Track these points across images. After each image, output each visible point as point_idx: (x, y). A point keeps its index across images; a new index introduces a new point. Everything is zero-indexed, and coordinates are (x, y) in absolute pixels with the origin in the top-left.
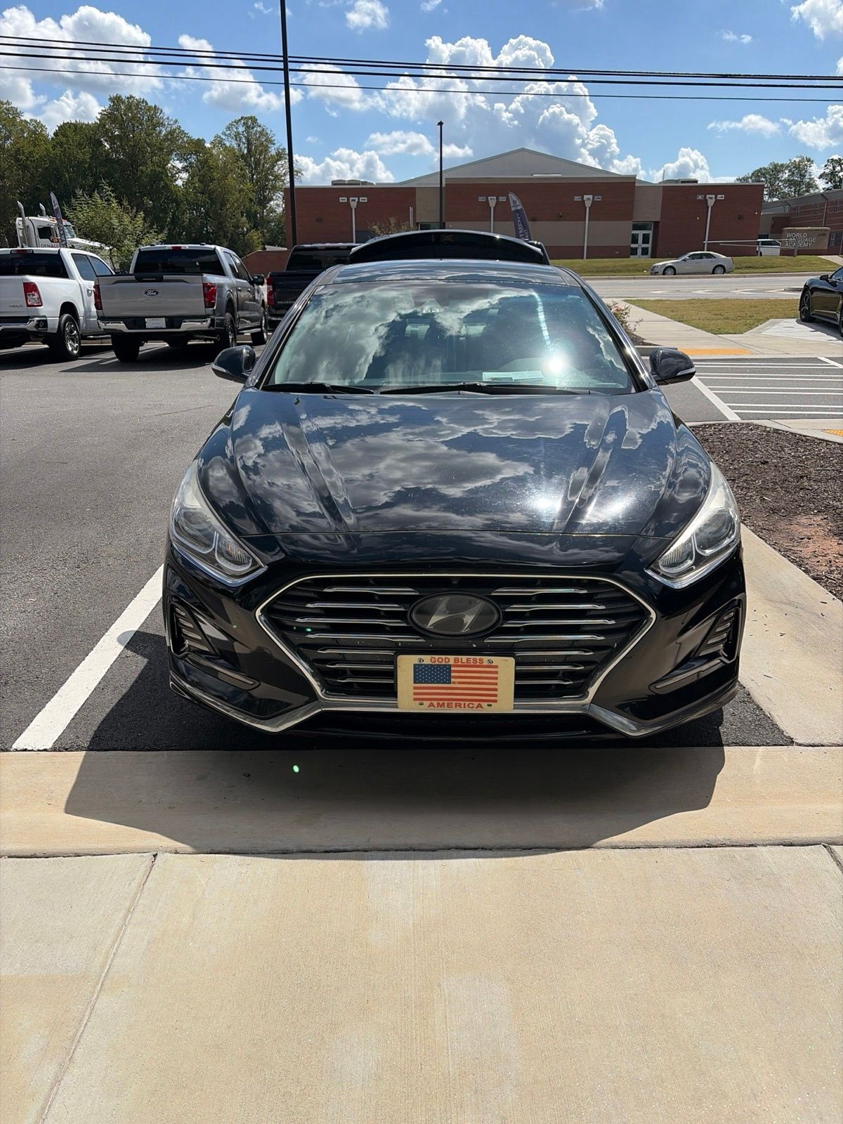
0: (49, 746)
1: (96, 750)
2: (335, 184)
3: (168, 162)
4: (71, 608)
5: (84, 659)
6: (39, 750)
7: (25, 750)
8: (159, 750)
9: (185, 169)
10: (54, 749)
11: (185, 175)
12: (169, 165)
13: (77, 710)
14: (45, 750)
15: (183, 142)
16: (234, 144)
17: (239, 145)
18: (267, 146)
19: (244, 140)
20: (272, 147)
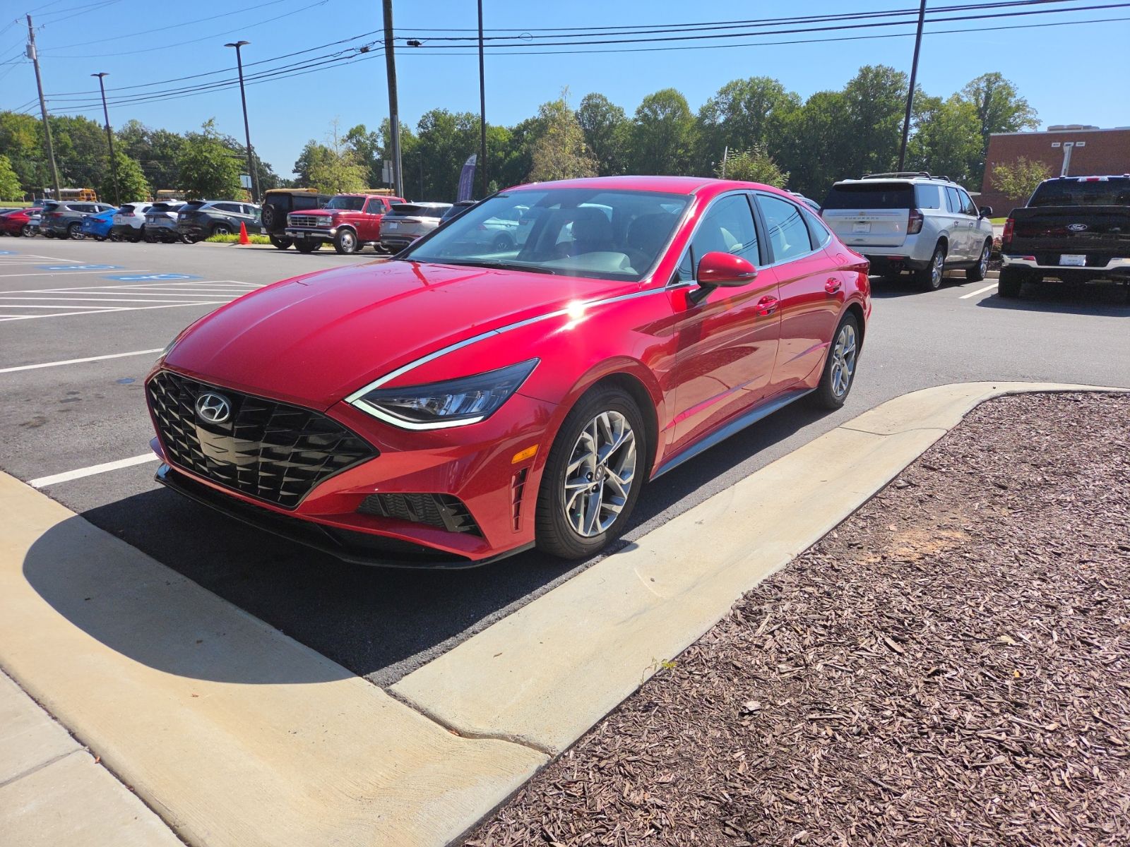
9: (917, 125)
11: (914, 131)
15: (921, 102)
16: (973, 101)
17: (977, 100)
18: (1007, 99)
19: (983, 95)
20: (1013, 100)
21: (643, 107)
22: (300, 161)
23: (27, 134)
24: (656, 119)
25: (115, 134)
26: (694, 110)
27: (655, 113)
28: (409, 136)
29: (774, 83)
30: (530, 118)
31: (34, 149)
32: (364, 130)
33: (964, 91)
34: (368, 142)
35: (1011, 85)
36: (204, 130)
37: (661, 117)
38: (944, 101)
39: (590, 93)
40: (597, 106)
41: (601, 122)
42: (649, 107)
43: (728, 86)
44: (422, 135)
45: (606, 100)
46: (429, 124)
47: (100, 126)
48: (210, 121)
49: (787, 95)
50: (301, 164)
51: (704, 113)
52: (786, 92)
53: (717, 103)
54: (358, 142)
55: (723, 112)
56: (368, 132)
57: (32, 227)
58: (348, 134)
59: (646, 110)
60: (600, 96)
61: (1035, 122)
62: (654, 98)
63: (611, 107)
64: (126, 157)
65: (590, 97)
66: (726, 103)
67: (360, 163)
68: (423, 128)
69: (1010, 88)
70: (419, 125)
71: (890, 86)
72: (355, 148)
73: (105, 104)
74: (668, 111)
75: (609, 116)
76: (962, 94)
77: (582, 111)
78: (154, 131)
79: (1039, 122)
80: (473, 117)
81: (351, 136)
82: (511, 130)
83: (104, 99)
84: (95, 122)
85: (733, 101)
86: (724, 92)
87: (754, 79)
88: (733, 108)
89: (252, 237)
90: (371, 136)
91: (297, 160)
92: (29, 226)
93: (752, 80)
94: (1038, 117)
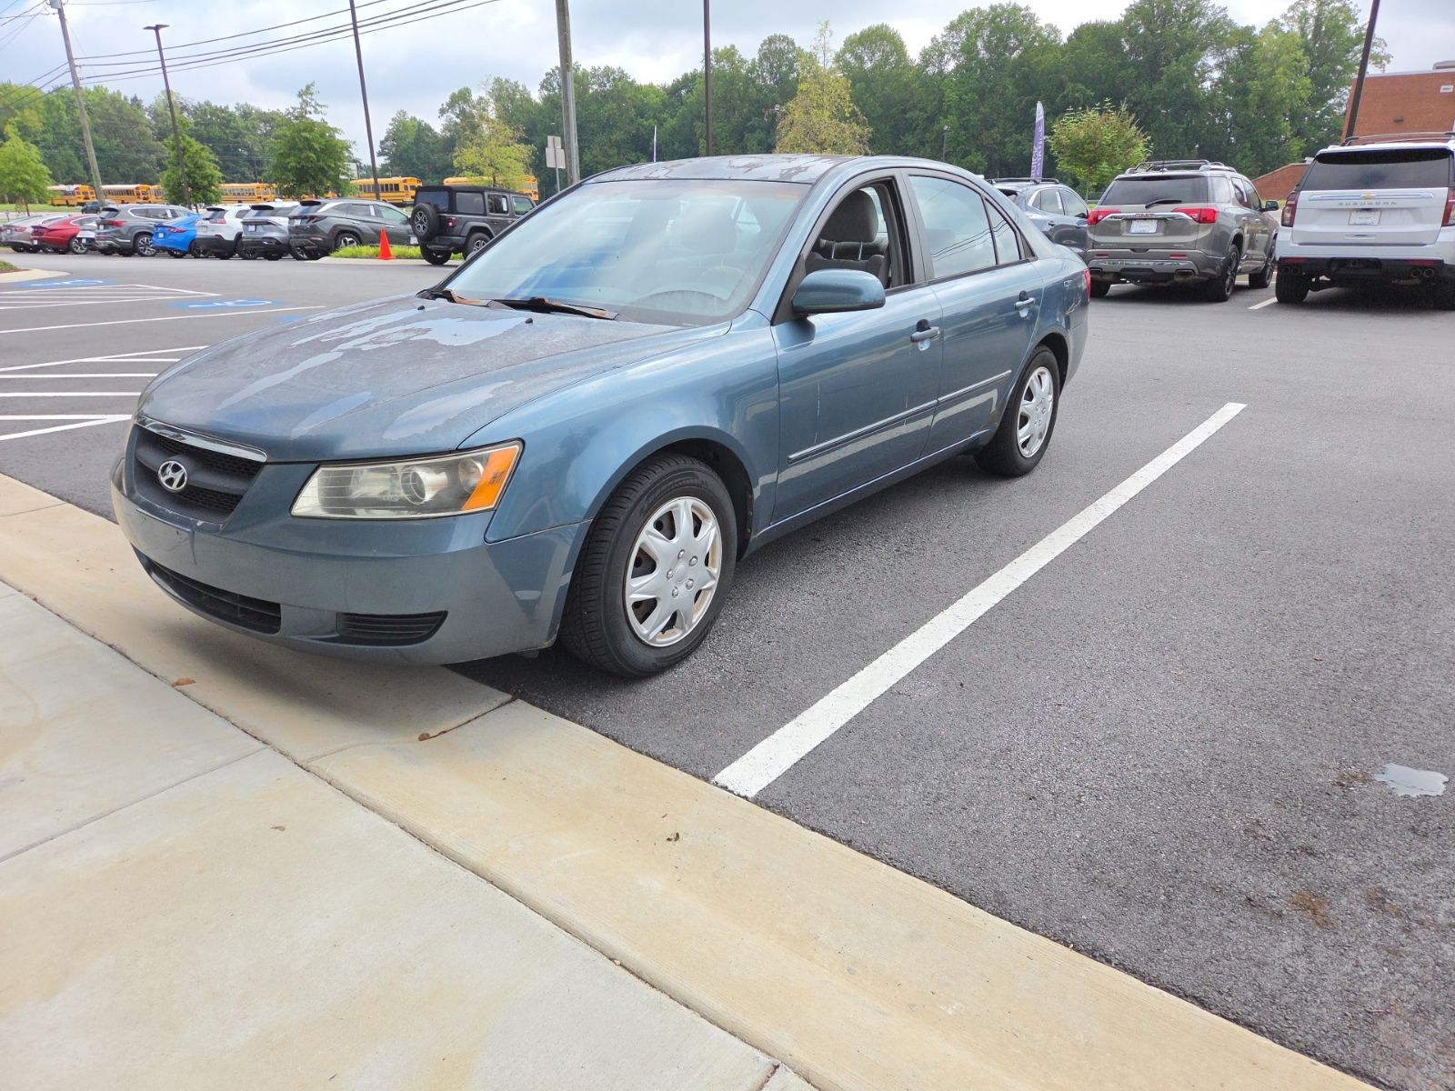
0: (752, 793)
1: (801, 824)
2: (1438, 68)
3: (1199, 58)
4: (865, 603)
5: (847, 680)
6: (739, 795)
7: (725, 788)
8: (877, 859)
9: (1219, 66)
10: (756, 801)
11: (1216, 75)
12: (1199, 63)
13: (807, 751)
14: (745, 798)
15: (1226, 33)
16: (1296, 29)
17: (1302, 29)
18: (1344, 26)
19: (1311, 21)
20: (1353, 27)
21: (844, 52)
22: (386, 140)
23: (34, 112)
24: (861, 68)
25: (146, 110)
26: (914, 54)
27: (859, 58)
28: (529, 100)
29: (1023, 12)
30: (689, 71)
31: (44, 132)
32: (469, 93)
33: (1284, 16)
34: (474, 111)
35: (1352, 7)
36: (300, 100)
37: (869, 65)
38: (1257, 32)
39: (771, 34)
40: (781, 53)
41: (787, 74)
42: (852, 52)
43: (961, 20)
44: (547, 100)
45: (793, 44)
46: (555, 84)
47: (126, 99)
48: (308, 88)
49: (1041, 28)
50: (388, 143)
51: (927, 57)
52: (1041, 24)
53: (945, 44)
54: (463, 112)
55: (954, 56)
56: (475, 97)
57: (84, 241)
58: (448, 100)
59: (848, 56)
60: (785, 38)
61: (1382, 58)
62: (859, 39)
63: (800, 52)
64: (193, 141)
65: (771, 41)
66: (957, 44)
67: (521, 141)
68: (547, 90)
69: (1349, 10)
70: (542, 87)
71: (1184, 11)
72: (458, 121)
73: (164, 67)
74: (878, 56)
75: (797, 65)
76: (1282, 21)
77: (760, 59)
78: (196, 104)
79: (1388, 58)
80: (613, 72)
81: (452, 105)
82: (664, 88)
83: (162, 60)
84: (119, 93)
85: (968, 40)
86: (953, 27)
87: (996, 7)
88: (969, 50)
89: (395, 249)
90: (479, 103)
91: (383, 139)
92: (80, 239)
93: (993, 8)
94: (1387, 51)
